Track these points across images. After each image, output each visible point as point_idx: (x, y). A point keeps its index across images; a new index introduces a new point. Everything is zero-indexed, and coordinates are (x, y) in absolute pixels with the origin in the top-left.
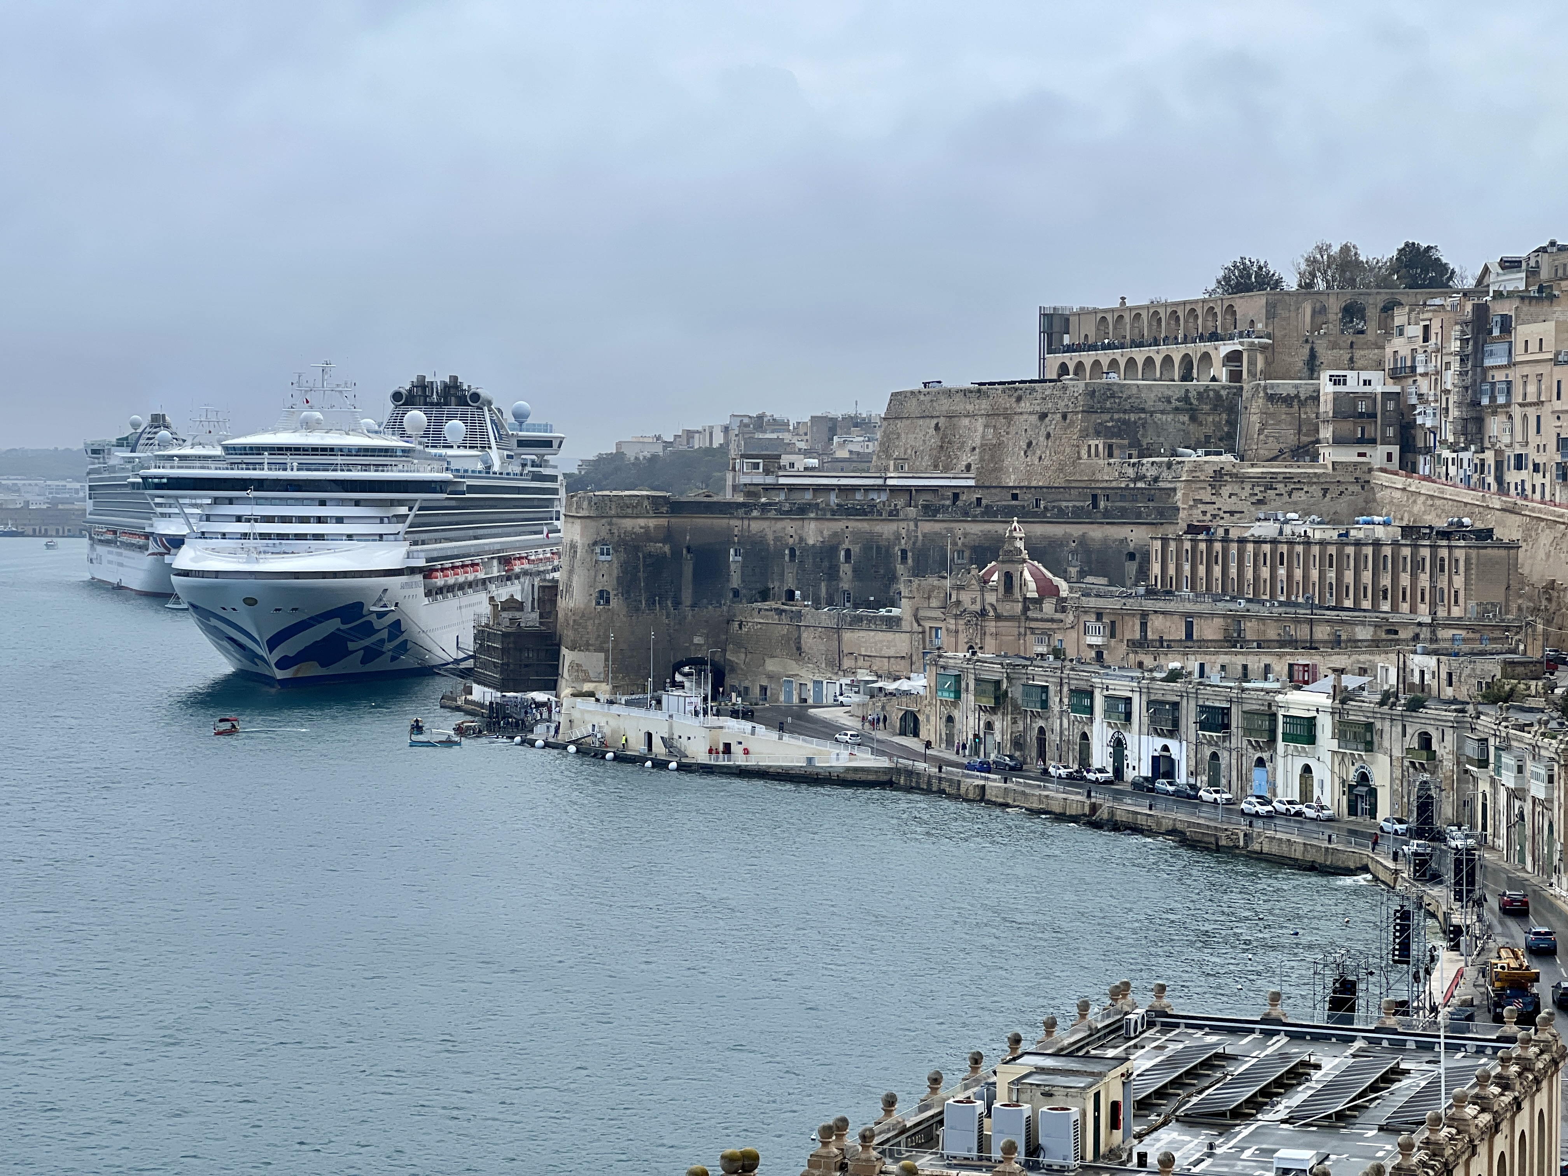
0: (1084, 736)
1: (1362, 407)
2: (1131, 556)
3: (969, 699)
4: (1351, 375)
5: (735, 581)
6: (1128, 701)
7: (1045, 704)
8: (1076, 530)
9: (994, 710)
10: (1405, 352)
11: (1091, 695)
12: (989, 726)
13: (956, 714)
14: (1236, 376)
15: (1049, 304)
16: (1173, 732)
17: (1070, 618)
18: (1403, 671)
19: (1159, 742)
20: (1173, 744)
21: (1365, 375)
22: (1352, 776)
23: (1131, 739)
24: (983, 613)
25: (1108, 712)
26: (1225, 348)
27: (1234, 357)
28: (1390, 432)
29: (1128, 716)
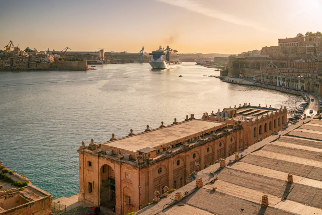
0: (276, 81)
1: (310, 48)
2: (285, 64)
3: (265, 77)
4: (309, 45)
5: (244, 66)
6: (280, 78)
7: (272, 78)
8: (279, 61)
9: (267, 79)
10: (315, 43)
11: (276, 77)
12: (267, 80)
13: (264, 79)
14: (297, 45)
15: (279, 38)
16: (284, 81)
17: (277, 70)
18: (308, 75)
19: (283, 82)
20: (284, 82)
21: (311, 45)
22: (302, 86)
23: (280, 82)
24: (268, 69)
25: (278, 79)
26: (296, 43)
27: (297, 43)
28: (313, 51)
29: (280, 79)
